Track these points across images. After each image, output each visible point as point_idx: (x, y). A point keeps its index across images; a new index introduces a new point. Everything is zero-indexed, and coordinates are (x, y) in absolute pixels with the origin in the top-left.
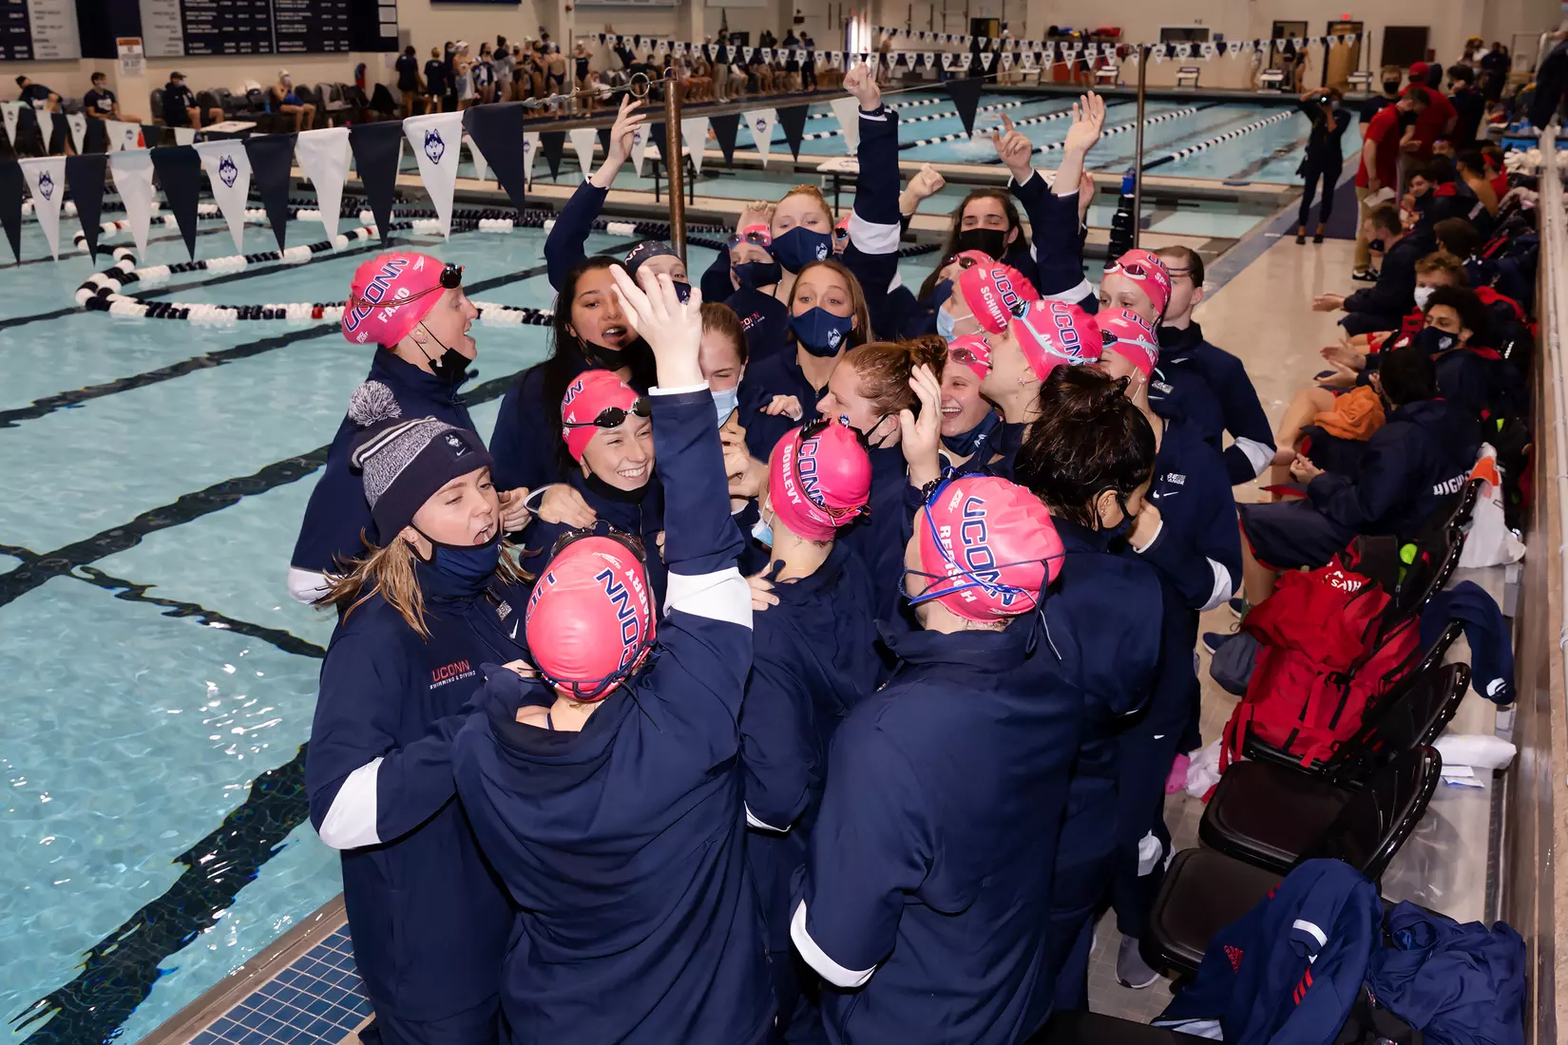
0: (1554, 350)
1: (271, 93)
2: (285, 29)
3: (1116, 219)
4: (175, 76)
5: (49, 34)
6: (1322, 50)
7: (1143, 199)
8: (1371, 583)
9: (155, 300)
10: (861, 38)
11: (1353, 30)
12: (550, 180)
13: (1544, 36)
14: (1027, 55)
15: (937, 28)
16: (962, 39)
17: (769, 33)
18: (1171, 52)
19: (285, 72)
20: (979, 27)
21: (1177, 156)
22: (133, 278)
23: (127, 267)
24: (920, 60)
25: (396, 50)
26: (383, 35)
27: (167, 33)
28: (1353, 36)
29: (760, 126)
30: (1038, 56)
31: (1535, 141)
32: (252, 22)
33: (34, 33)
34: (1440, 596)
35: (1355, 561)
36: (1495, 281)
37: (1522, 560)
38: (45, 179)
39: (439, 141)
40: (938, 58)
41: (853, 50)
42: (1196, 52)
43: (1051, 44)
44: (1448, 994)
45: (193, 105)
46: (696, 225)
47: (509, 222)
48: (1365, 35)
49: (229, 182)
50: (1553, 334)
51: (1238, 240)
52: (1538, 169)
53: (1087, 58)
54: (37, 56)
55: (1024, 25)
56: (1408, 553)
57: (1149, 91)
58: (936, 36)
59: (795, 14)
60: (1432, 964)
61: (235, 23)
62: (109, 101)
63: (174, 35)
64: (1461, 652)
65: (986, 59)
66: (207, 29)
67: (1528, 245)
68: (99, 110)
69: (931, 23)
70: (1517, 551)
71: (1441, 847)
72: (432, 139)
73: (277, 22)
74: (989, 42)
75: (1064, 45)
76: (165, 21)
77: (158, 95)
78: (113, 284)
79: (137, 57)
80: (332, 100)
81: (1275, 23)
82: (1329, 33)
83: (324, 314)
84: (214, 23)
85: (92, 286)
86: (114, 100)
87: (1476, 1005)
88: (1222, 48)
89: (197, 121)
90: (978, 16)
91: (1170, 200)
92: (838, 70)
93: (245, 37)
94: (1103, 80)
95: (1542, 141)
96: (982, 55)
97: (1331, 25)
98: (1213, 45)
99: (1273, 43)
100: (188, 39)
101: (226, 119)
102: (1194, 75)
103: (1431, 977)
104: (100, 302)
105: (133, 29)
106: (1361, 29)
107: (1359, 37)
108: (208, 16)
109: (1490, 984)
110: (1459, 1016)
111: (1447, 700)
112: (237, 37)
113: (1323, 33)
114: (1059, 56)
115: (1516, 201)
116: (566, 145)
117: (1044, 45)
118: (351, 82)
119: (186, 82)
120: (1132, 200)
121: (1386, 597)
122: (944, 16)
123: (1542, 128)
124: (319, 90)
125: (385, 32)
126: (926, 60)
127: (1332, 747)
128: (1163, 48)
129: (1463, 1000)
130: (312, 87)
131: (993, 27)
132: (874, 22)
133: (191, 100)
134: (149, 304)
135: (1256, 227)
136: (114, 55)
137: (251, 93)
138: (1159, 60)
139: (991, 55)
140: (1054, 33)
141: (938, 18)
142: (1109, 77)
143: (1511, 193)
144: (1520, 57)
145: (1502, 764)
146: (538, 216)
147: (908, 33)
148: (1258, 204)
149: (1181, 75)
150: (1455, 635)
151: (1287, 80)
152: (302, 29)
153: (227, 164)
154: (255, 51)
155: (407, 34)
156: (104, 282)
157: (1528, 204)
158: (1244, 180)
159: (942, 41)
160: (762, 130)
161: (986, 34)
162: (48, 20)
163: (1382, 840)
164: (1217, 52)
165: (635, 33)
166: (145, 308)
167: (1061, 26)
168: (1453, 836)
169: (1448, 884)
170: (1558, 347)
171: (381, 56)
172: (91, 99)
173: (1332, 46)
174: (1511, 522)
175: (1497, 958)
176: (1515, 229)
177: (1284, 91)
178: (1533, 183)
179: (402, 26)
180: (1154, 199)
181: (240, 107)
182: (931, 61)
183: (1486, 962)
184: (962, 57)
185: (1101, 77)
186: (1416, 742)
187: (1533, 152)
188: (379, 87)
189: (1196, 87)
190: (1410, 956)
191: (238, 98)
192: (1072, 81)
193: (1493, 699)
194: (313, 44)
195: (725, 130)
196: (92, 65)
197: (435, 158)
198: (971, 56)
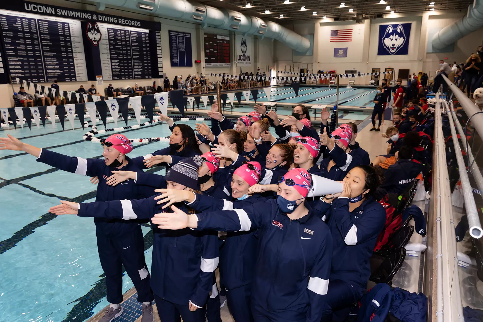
0: (437, 147)
1: (133, 88)
2: (136, 73)
3: (332, 116)
4: (110, 85)
5: (80, 75)
6: (384, 75)
7: (339, 111)
8: (390, 205)
9: (102, 138)
10: (274, 74)
11: (391, 70)
12: (197, 108)
13: (437, 71)
14: (313, 77)
15: (292, 71)
16: (298, 74)
17: (252, 73)
18: (347, 76)
19: (137, 84)
20: (302, 71)
21: (349, 101)
22: (97, 133)
23: (95, 130)
24: (287, 79)
25: (163, 78)
26: (159, 74)
27: (108, 74)
28: (391, 72)
29: (247, 95)
30: (315, 78)
31: (434, 96)
32: (128, 72)
33: (77, 75)
34: (408, 209)
35: (387, 200)
36: (424, 130)
37: (429, 199)
38: (70, 109)
39: (163, 99)
40: (291, 78)
41: (272, 76)
42: (353, 76)
43: (319, 75)
44: (408, 311)
45: (114, 91)
46: (233, 119)
47: (188, 118)
48: (394, 72)
49: (114, 110)
50: (437, 143)
51: (363, 121)
52: (435, 103)
53: (322, 78)
54: (77, 80)
55: (313, 70)
56: (400, 198)
57: (339, 85)
58: (291, 73)
59: (258, 68)
60: (404, 304)
61: (125, 72)
62: (95, 91)
63: (110, 75)
64: (413, 223)
65: (303, 78)
66: (118, 73)
67: (432, 121)
68: (92, 93)
69: (290, 70)
70: (428, 197)
71: (407, 272)
72: (161, 98)
73: (134, 72)
74: (304, 74)
75: (322, 75)
76: (107, 71)
77: (106, 89)
78: (92, 134)
79: (101, 80)
80: (148, 90)
81: (373, 69)
82: (385, 71)
83: (142, 141)
84: (119, 72)
85: (87, 135)
86: (96, 91)
87: (415, 314)
88: (359, 75)
89: (115, 95)
90: (301, 68)
91: (347, 111)
92: (268, 81)
93: (127, 75)
94: (332, 83)
95: (436, 96)
96: (302, 77)
97: (386, 69)
98: (357, 74)
99: (372, 74)
100: (113, 76)
101: (122, 95)
102: (353, 82)
103: (403, 307)
104: (89, 139)
105: (100, 74)
106: (393, 70)
107: (393, 72)
108: (118, 70)
109: (418, 309)
110: (410, 317)
111: (408, 235)
112: (125, 75)
113: (384, 71)
114: (320, 77)
115: (429, 111)
116: (201, 100)
117: (317, 75)
118: (152, 85)
119: (113, 86)
120: (336, 111)
121: (394, 209)
122: (293, 68)
123: (436, 93)
124: (144, 87)
125: (160, 73)
126: (289, 79)
127: (381, 246)
128: (345, 75)
129: (411, 313)
130: (143, 87)
131: (305, 71)
132: (277, 70)
133: (114, 90)
134: (101, 139)
135: (367, 118)
136: (95, 80)
137: (128, 88)
138: (344, 78)
139: (304, 77)
140: (320, 72)
141: (292, 69)
142: (333, 82)
143: (428, 109)
144: (431, 76)
145: (423, 250)
146: (195, 117)
147: (285, 72)
148: (368, 112)
149: (350, 82)
150: (411, 219)
151: (375, 82)
152: (140, 73)
153: (113, 105)
154: (129, 79)
155: (165, 74)
156: (89, 134)
157: (432, 111)
158: (365, 106)
159: (293, 74)
160: (247, 96)
161: (303, 72)
162: (80, 72)
163: (392, 271)
164: (358, 76)
165: (220, 73)
166: (100, 140)
167: (321, 70)
168: (410, 269)
169: (409, 281)
170: (438, 146)
171: (159, 79)
172: (90, 90)
173: (386, 74)
174: (426, 190)
175: (420, 302)
176: (429, 117)
177: (375, 85)
178: (434, 106)
179: (164, 72)
180: (343, 111)
181: (126, 92)
182: (290, 79)
183: (418, 304)
184: (297, 78)
185: (331, 82)
186: (400, 246)
187: (434, 99)
188: (158, 87)
189: (354, 84)
190: (399, 301)
191: (125, 90)
192: (324, 83)
193: (421, 234)
194: (143, 76)
195: (239, 96)
196: (90, 83)
197: (162, 103)
198: (299, 78)
